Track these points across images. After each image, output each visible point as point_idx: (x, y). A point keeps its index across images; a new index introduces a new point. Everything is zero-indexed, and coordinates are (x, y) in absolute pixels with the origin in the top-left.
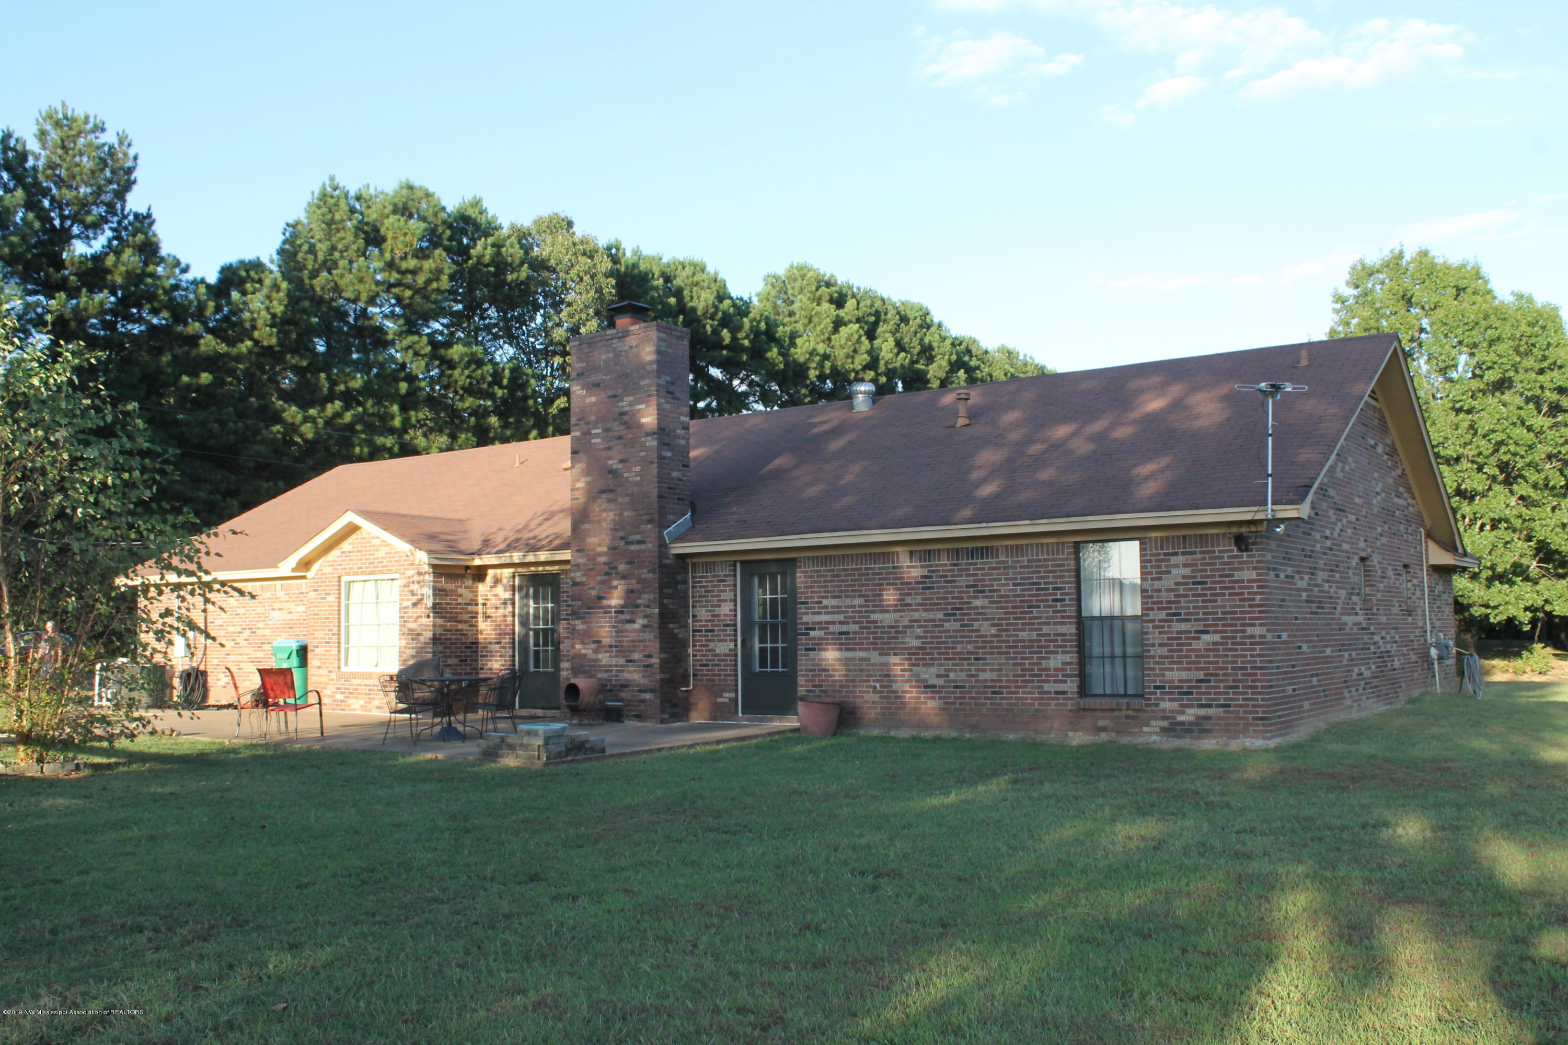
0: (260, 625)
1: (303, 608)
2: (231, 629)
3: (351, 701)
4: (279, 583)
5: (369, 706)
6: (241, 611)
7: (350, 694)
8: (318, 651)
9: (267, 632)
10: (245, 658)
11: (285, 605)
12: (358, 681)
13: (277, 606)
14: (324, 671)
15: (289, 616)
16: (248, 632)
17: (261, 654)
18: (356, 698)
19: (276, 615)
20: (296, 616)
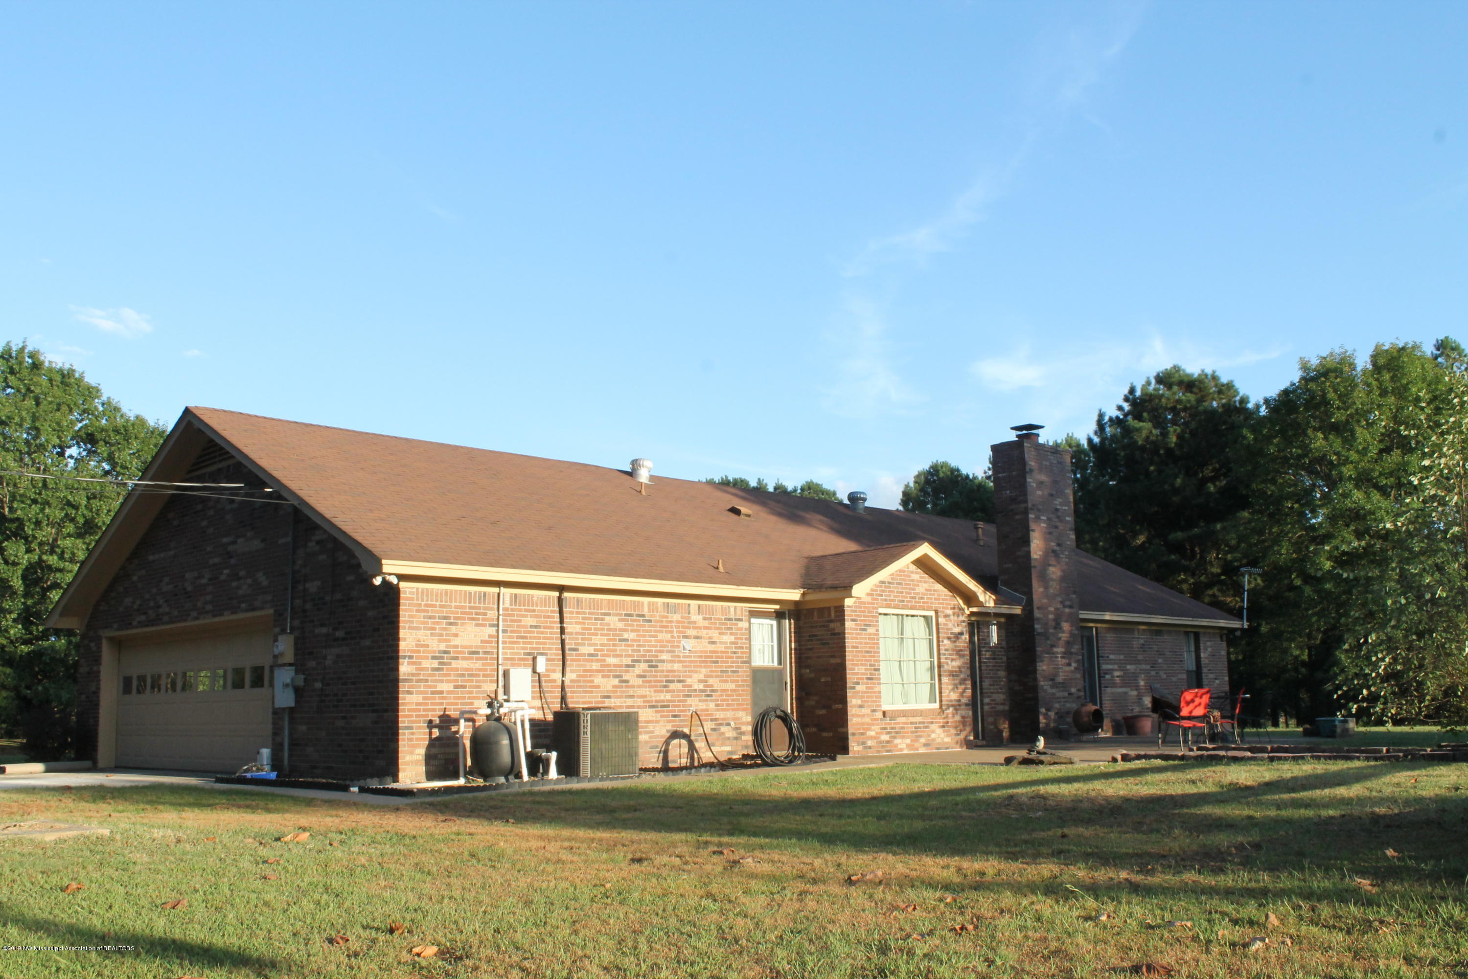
0: (664, 657)
1: (730, 638)
2: (611, 660)
3: (897, 741)
4: (694, 603)
5: (917, 745)
6: (631, 636)
7: (896, 733)
8: (859, 688)
9: (676, 666)
10: (639, 702)
11: (704, 633)
12: (903, 720)
13: (692, 632)
14: (866, 711)
15: (711, 647)
16: (643, 666)
17: (668, 697)
18: (903, 737)
19: (689, 644)
20: (721, 648)
